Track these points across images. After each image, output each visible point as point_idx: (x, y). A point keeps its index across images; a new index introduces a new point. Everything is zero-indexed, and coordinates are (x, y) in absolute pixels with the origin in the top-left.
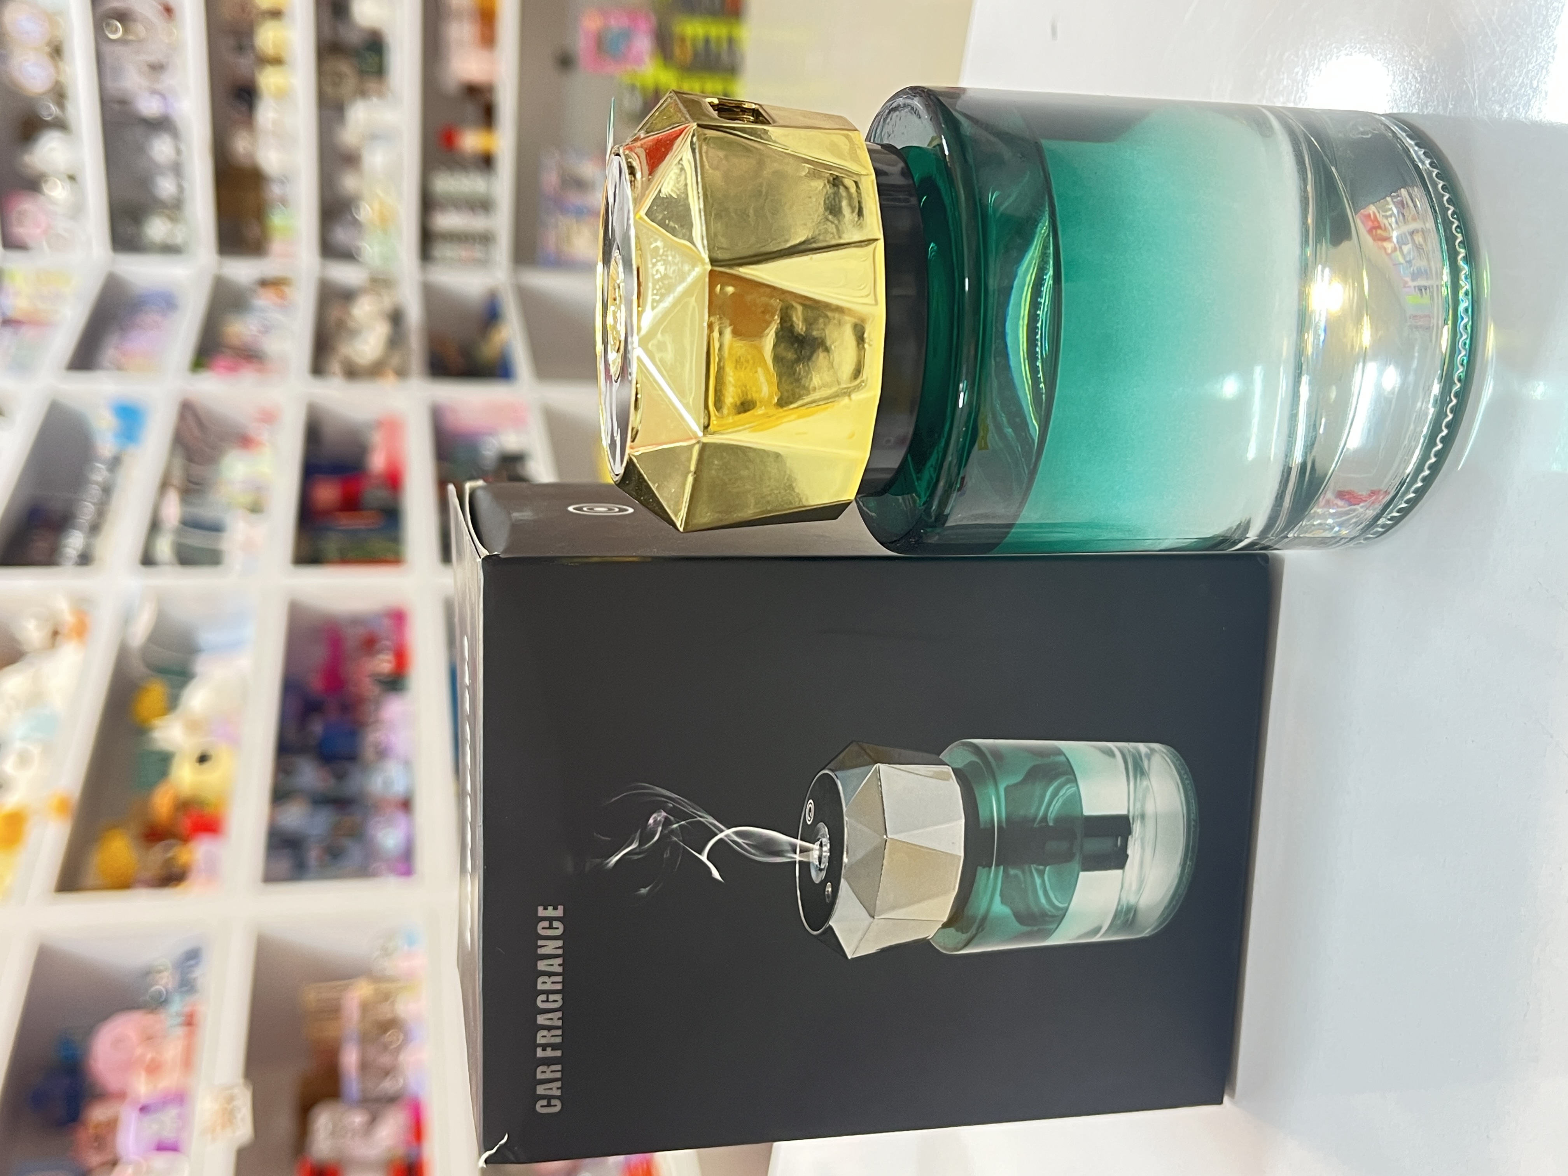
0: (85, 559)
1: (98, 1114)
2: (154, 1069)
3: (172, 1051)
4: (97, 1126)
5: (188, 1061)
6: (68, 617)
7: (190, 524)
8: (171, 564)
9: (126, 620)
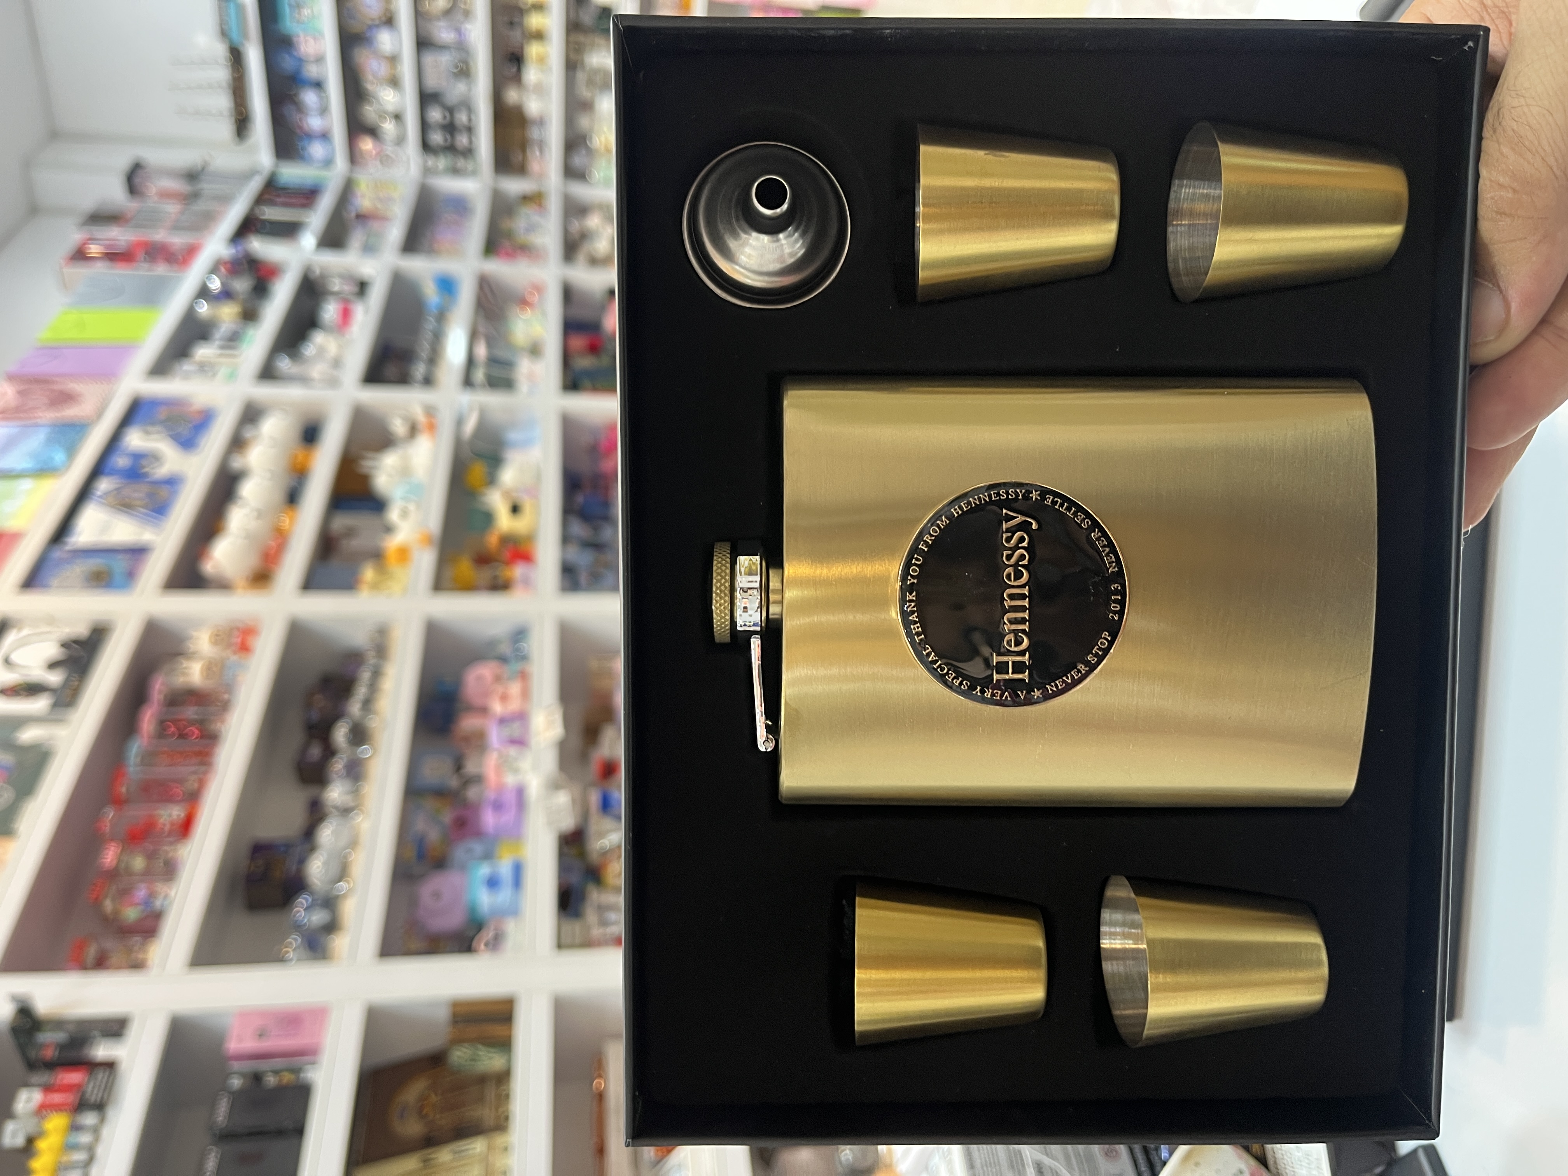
0: (428, 381)
1: (468, 723)
2: (504, 698)
3: (515, 689)
4: (468, 730)
5: (526, 694)
6: (421, 417)
7: (493, 361)
8: (483, 386)
9: (459, 422)
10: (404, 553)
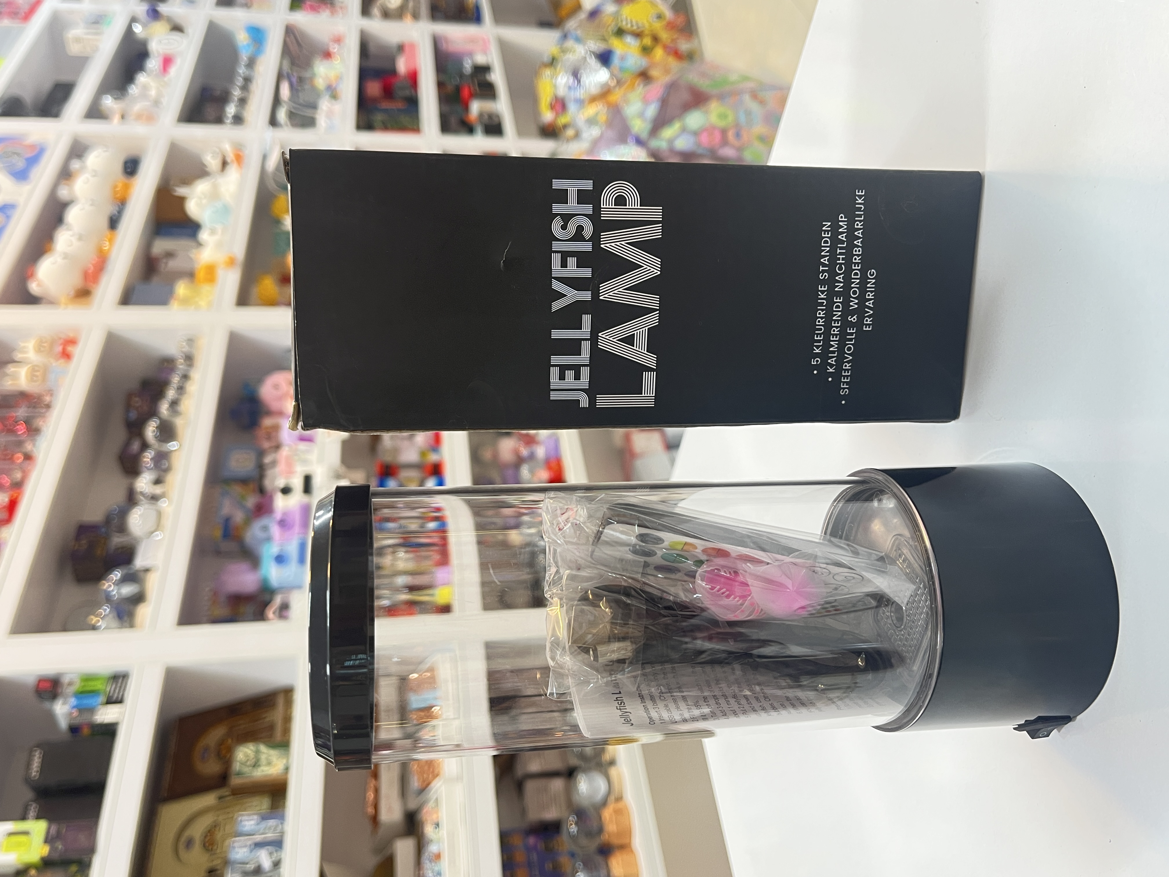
0: (238, 120)
1: (267, 422)
4: (267, 428)
6: (231, 153)
7: (295, 101)
8: (287, 125)
9: (265, 158)
10: (211, 271)
